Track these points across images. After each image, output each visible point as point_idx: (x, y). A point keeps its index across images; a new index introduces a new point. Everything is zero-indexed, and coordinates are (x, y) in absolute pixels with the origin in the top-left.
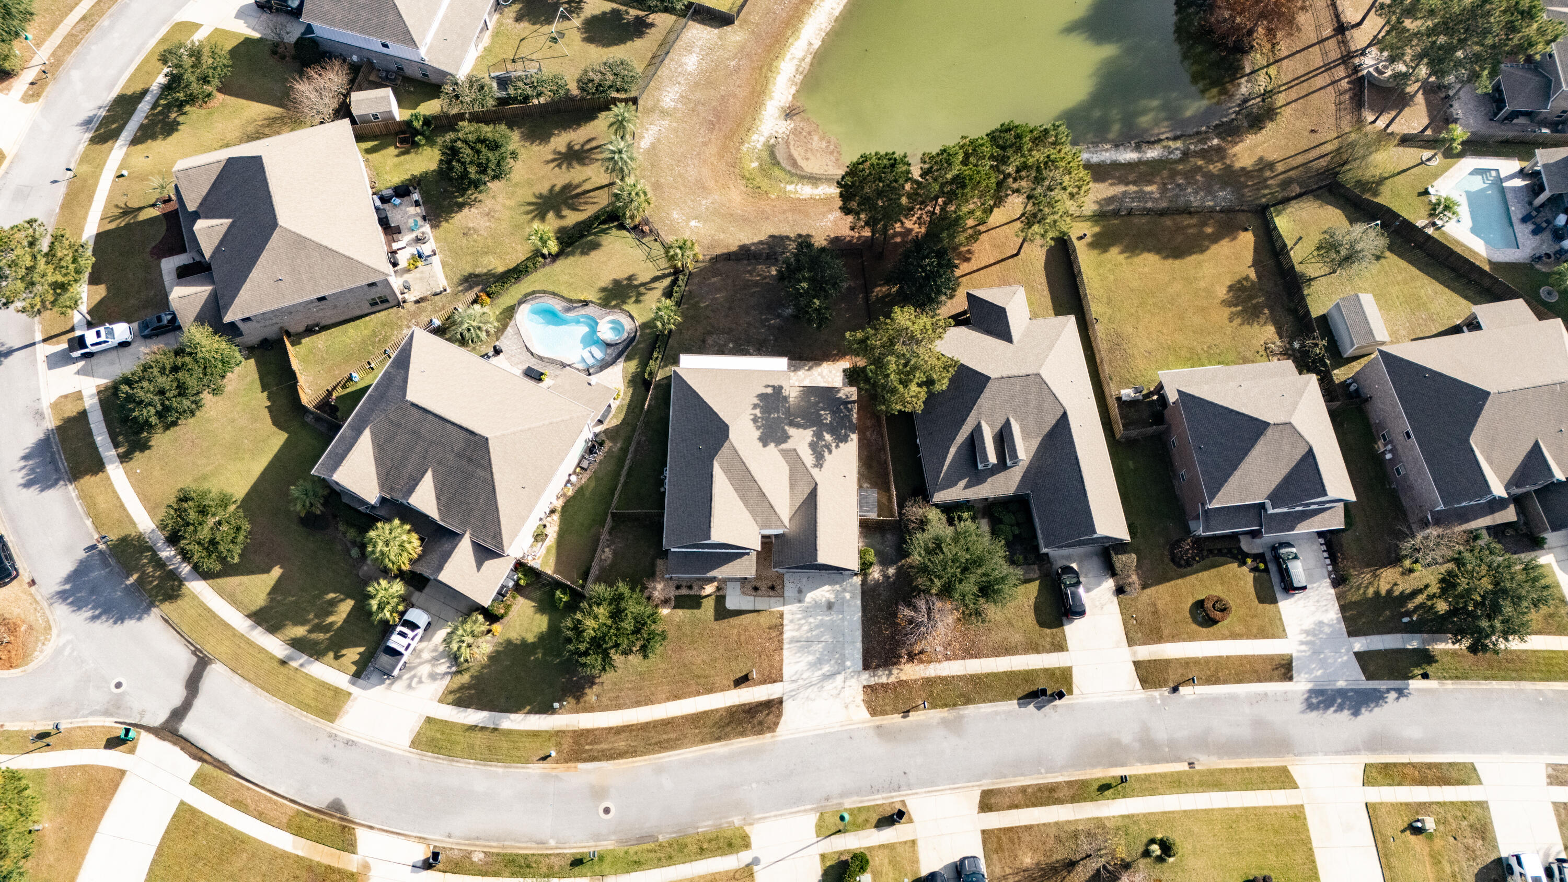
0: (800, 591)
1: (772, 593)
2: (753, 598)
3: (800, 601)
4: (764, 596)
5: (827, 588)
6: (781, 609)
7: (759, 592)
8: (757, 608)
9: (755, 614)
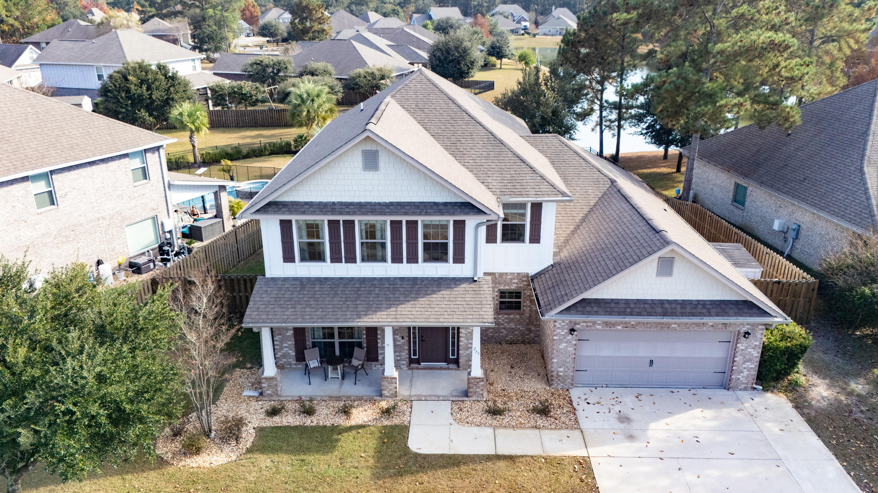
0: (624, 419)
1: (541, 421)
2: (490, 431)
3: (631, 437)
4: (520, 426)
5: (697, 412)
6: (581, 452)
7: (506, 419)
8: (502, 451)
9: (502, 464)
